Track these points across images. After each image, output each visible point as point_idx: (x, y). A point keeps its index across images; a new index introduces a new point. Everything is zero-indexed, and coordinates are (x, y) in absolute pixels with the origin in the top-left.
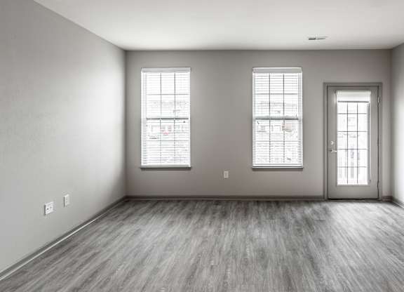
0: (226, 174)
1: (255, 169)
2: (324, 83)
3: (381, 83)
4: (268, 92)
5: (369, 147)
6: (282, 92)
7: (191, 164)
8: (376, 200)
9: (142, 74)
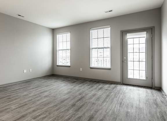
0: (81, 69)
1: (91, 68)
2: (121, 31)
3: (154, 27)
4: (97, 38)
5: (146, 60)
6: (103, 37)
7: (70, 65)
8: (151, 88)
9: (57, 36)
